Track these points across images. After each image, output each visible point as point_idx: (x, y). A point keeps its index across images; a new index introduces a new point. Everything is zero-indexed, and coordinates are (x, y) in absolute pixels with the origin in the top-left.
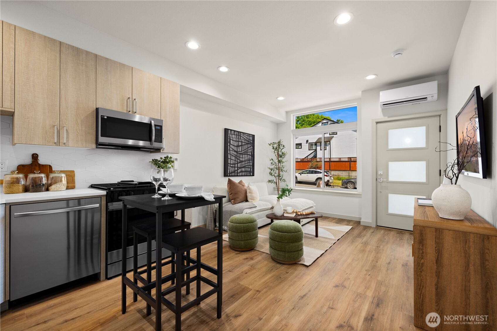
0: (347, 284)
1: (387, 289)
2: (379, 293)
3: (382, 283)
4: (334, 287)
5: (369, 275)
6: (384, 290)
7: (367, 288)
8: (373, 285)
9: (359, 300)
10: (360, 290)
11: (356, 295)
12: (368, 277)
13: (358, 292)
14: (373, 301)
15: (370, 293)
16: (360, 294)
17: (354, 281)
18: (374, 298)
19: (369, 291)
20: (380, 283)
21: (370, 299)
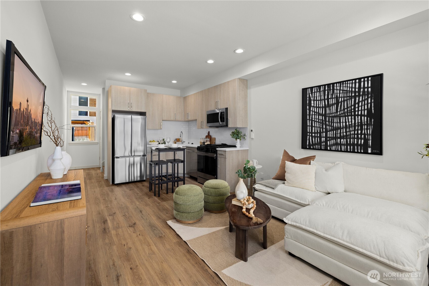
0: (131, 229)
1: (104, 243)
2: (108, 236)
3: (111, 245)
4: (135, 223)
5: (124, 245)
6: (106, 240)
7: (117, 235)
8: (115, 239)
9: (116, 225)
10: (120, 231)
11: (120, 227)
12: (124, 242)
13: (120, 229)
14: (109, 230)
15: (113, 232)
16: (118, 229)
17: (129, 233)
18: (109, 232)
19: (115, 233)
20: (111, 244)
21: (110, 229)
